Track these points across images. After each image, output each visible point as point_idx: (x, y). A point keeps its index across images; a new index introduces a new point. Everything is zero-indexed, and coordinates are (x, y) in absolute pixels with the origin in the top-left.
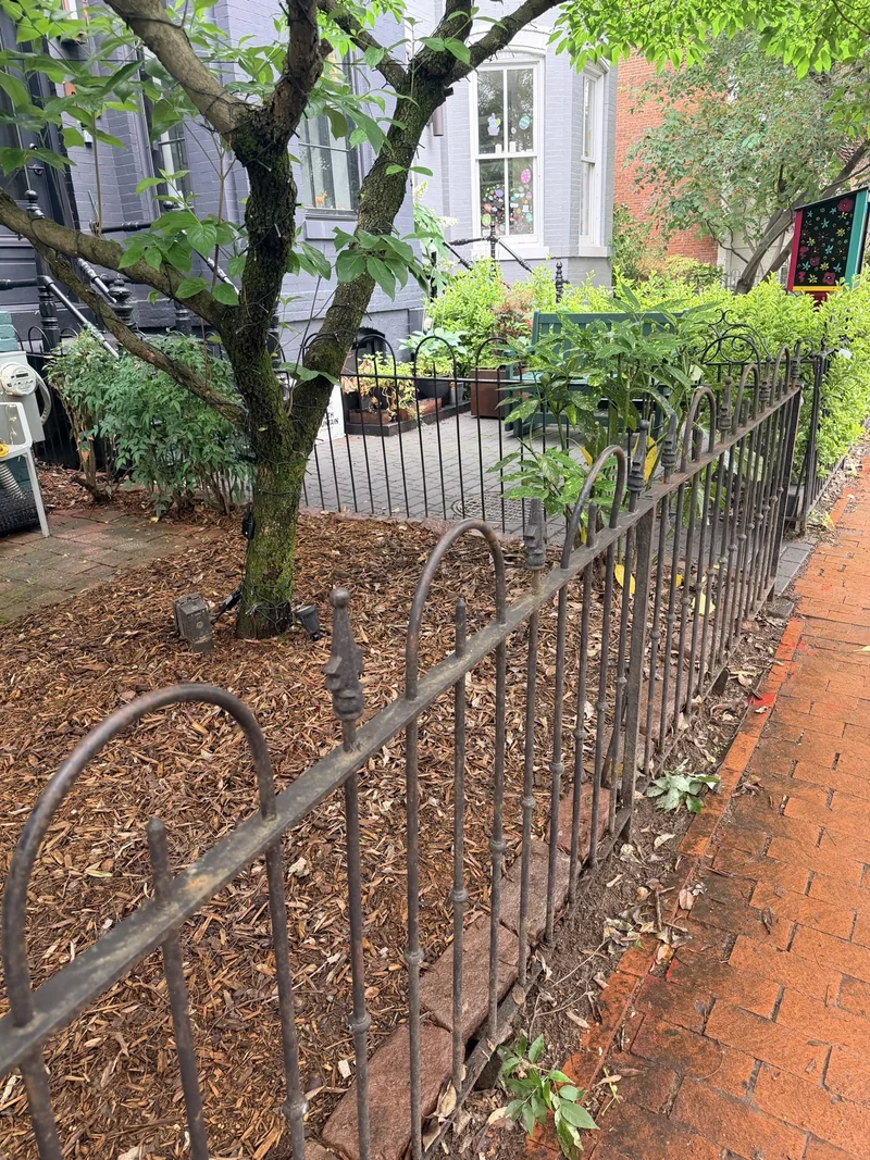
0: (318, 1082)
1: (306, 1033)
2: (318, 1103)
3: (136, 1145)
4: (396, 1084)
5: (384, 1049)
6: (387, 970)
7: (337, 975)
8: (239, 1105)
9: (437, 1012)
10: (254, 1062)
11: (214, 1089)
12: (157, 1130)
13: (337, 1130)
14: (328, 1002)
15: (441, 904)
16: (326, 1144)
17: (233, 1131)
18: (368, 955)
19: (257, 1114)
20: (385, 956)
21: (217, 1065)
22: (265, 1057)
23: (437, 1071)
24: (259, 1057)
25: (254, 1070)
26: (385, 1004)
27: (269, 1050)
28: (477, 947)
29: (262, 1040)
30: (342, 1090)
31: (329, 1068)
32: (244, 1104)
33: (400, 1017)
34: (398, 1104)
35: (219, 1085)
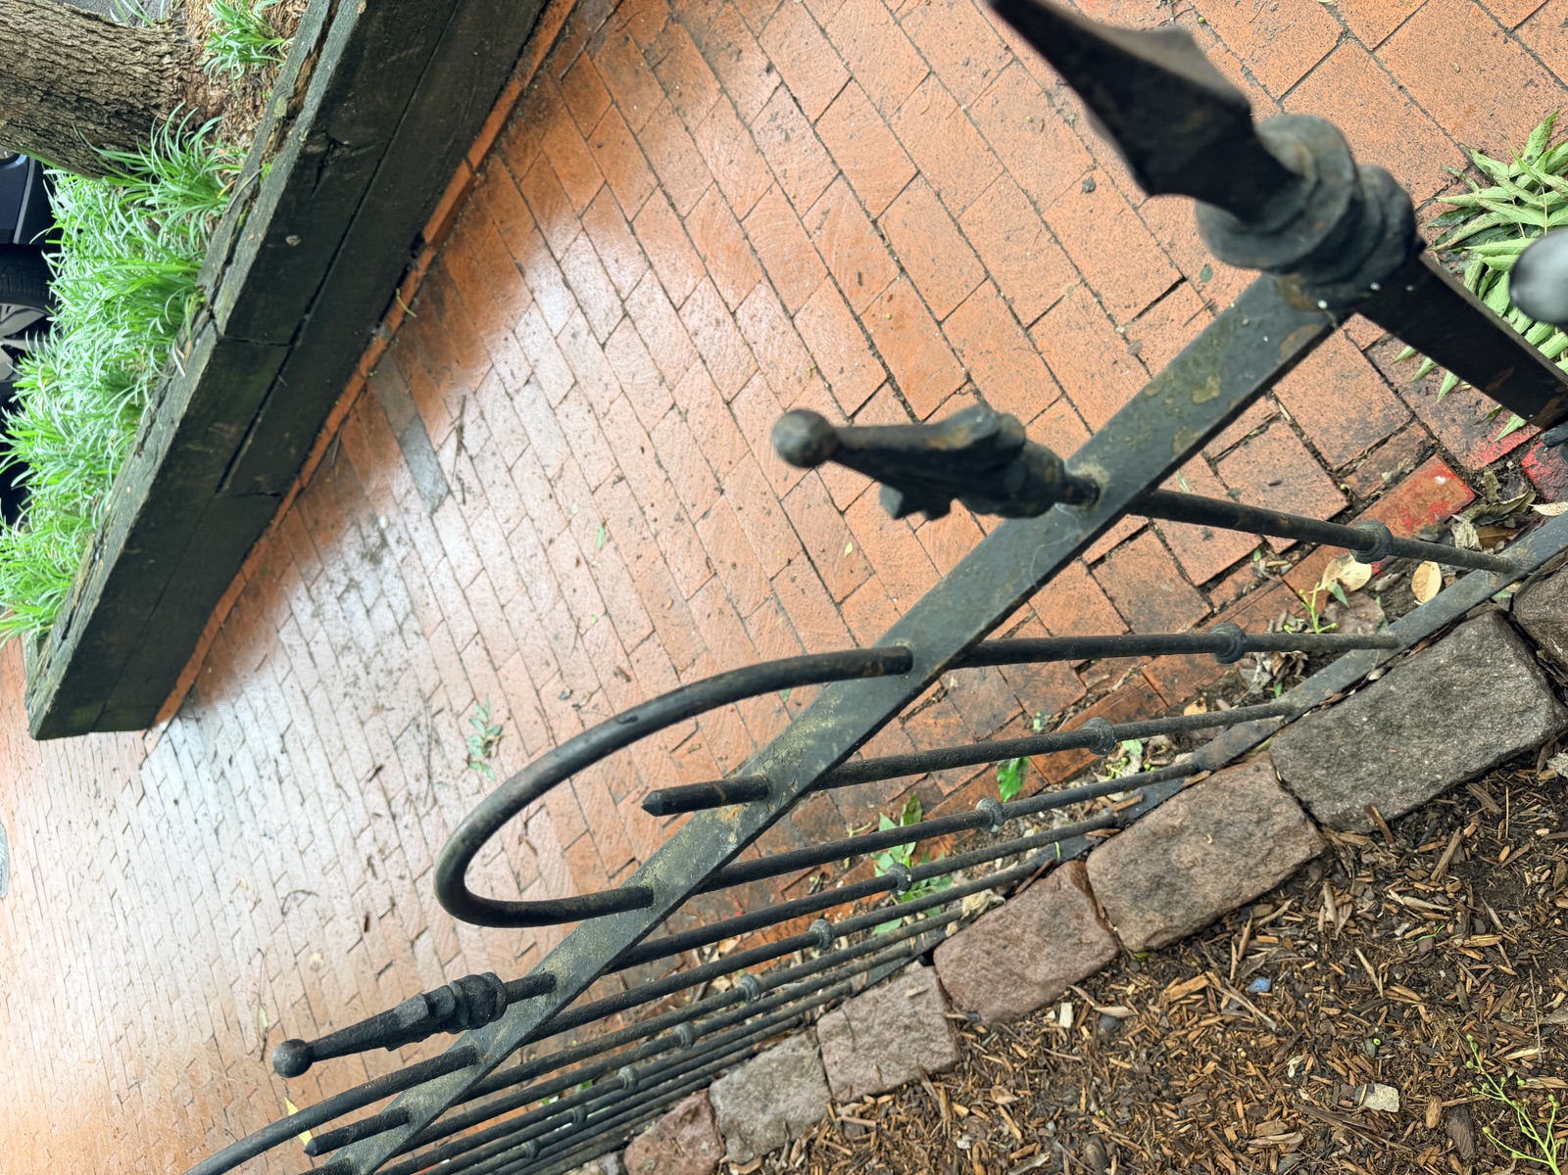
0: (1105, 1022)
1: (1097, 1100)
2: (1112, 998)
3: (1368, 1110)
4: (1018, 955)
5: (1015, 1009)
6: (971, 1114)
7: (1032, 1154)
8: (1211, 1066)
9: (940, 1010)
10: (1175, 1111)
11: (1241, 1114)
12: (1332, 1109)
13: (1097, 943)
14: (1056, 1123)
15: (874, 1161)
16: (1115, 936)
17: (1228, 1036)
18: (984, 1155)
19: (1192, 1036)
20: (966, 1137)
21: (1230, 1146)
22: (1160, 1107)
23: (970, 941)
24: (1167, 1112)
25: (1179, 1100)
26: (992, 1067)
27: (1152, 1112)
28: (864, 1063)
29: (1158, 1135)
30: (1079, 990)
31: (1084, 1030)
32: (1205, 1060)
33: (982, 1037)
34: (1024, 931)
35: (1234, 1116)
